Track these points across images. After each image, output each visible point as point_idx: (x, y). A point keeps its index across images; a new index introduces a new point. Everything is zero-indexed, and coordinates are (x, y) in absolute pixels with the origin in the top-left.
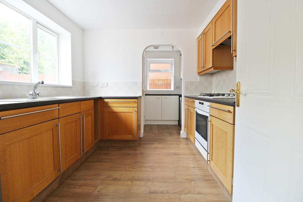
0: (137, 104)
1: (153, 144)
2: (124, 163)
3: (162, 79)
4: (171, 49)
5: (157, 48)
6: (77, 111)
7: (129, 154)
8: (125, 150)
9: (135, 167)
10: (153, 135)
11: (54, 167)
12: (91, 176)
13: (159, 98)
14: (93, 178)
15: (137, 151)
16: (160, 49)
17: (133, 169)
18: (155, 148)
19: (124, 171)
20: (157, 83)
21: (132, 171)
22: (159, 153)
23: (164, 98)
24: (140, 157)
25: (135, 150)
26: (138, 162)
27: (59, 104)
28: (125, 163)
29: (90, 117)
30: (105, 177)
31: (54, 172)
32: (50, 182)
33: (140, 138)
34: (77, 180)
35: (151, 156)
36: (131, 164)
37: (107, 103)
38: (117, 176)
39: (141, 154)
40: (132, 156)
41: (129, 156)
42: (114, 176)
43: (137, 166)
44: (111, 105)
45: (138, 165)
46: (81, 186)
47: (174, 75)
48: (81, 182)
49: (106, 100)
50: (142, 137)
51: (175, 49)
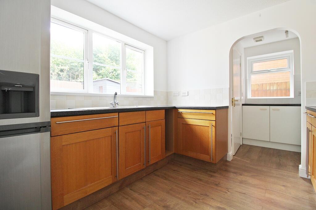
0: (215, 117)
1: (241, 175)
2: (187, 189)
3: (276, 82)
4: (283, 37)
5: (261, 40)
6: (141, 121)
7: (200, 180)
8: (198, 172)
9: (197, 201)
10: (248, 162)
11: (112, 171)
12: (148, 192)
13: (266, 110)
14: (148, 195)
15: (212, 179)
16: (266, 40)
17: (195, 203)
18: (241, 182)
19: (183, 200)
20: (268, 89)
21: (192, 204)
22: (244, 192)
23: (273, 110)
24: (212, 188)
25: (211, 177)
26: (206, 195)
27: (120, 113)
28: (189, 190)
29: (160, 127)
30: (159, 199)
31: (112, 176)
32: (106, 185)
33: (227, 161)
34: (134, 191)
35: (229, 193)
36: (195, 194)
37: (181, 114)
38: (171, 204)
39: (216, 185)
40: (203, 183)
41: (199, 182)
42: (168, 202)
43: (201, 201)
44: (185, 116)
45: (203, 199)
46: (133, 199)
47: (294, 74)
48: (136, 195)
49: (180, 110)
50: (230, 161)
51: (290, 36)
